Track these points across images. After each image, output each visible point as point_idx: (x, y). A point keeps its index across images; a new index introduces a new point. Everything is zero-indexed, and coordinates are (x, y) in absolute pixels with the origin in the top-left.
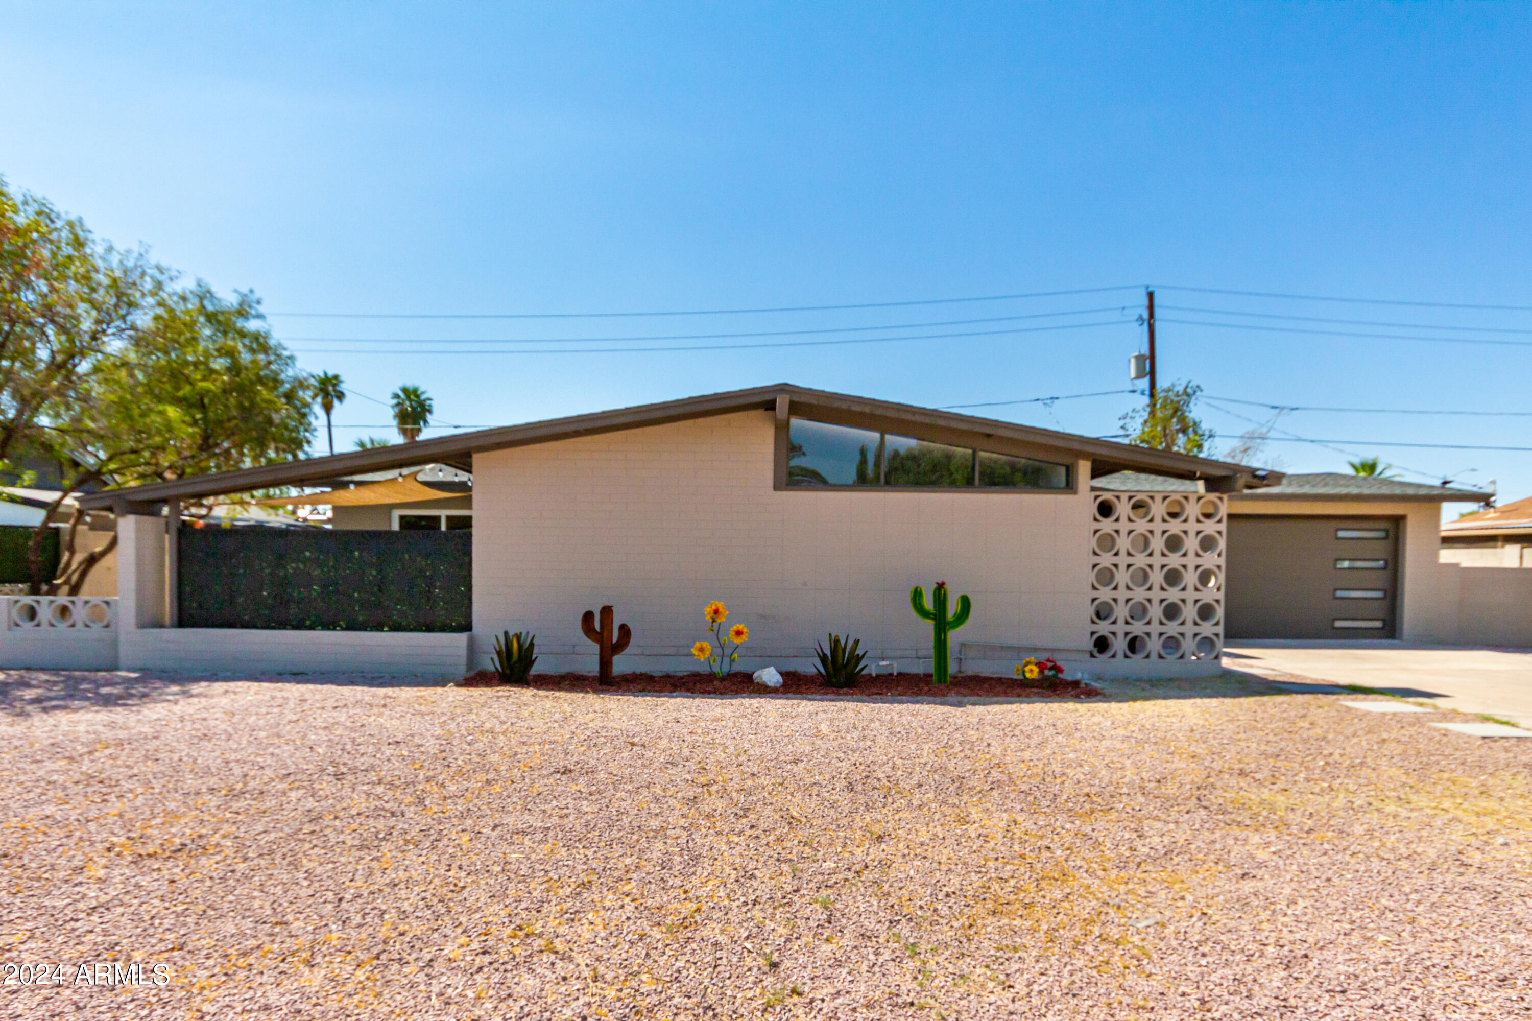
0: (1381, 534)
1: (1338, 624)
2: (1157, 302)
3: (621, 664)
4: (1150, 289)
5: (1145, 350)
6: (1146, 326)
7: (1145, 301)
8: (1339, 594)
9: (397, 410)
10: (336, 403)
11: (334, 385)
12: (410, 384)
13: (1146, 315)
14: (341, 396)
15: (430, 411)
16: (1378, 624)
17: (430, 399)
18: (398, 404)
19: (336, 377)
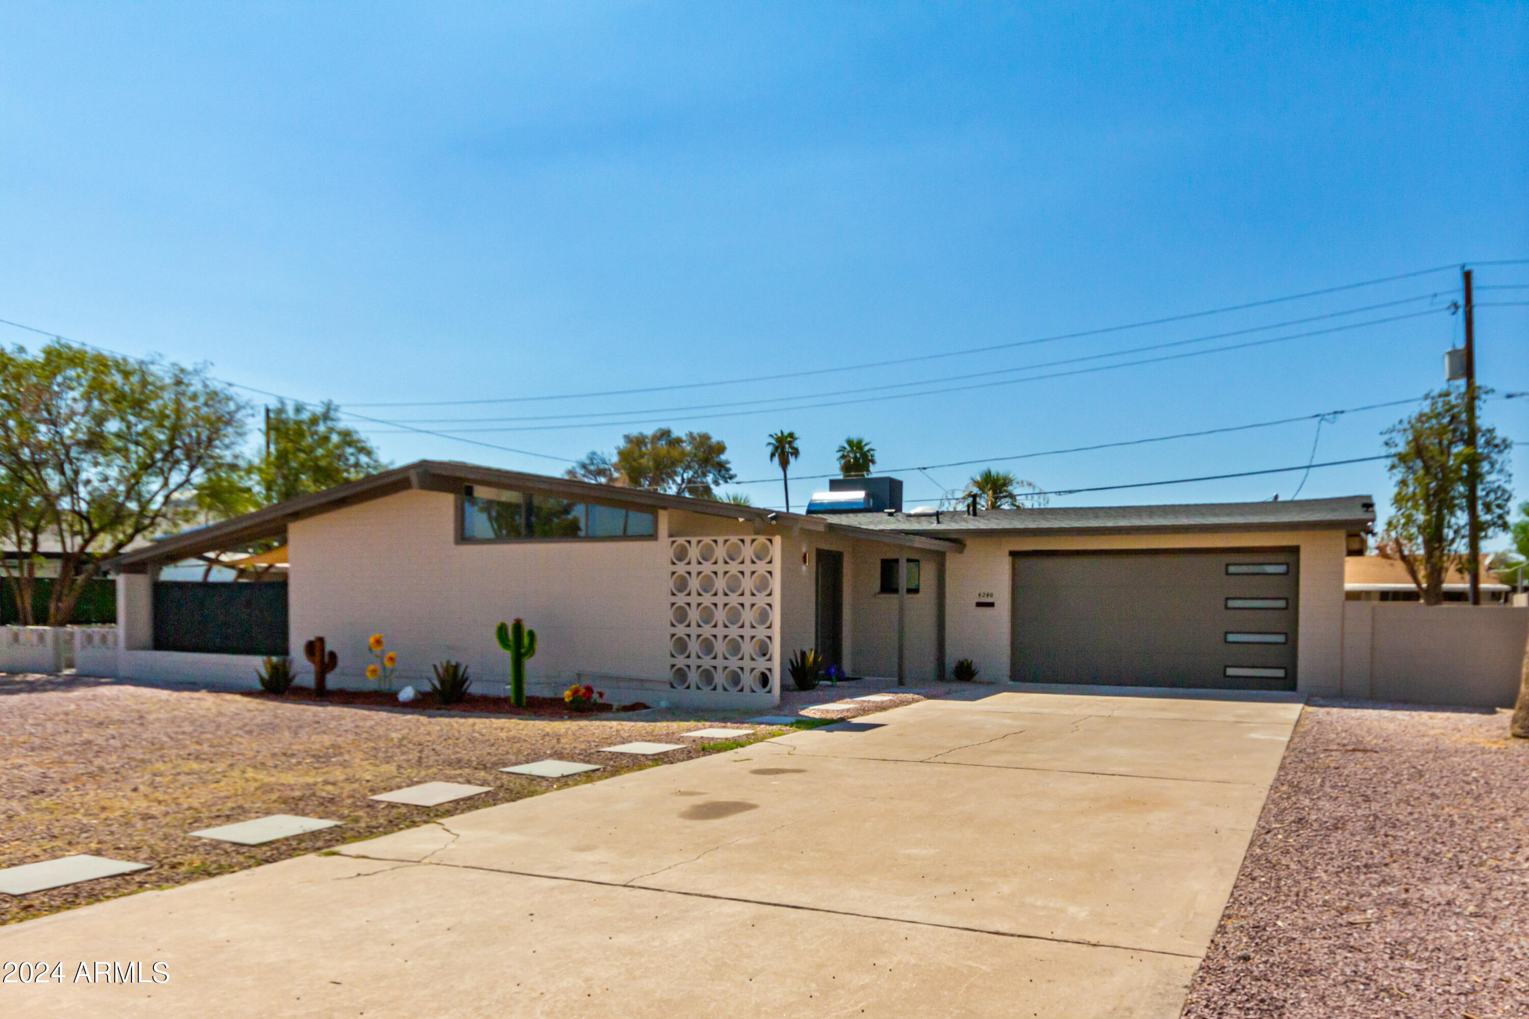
0: (1282, 569)
1: (1231, 672)
2: (1476, 282)
3: (333, 681)
4: (1467, 268)
5: (1461, 345)
6: (1461, 311)
7: (1460, 283)
8: (1231, 638)
9: (843, 461)
10: (792, 459)
11: (790, 443)
12: (855, 437)
13: (1461, 302)
14: (796, 453)
15: (873, 462)
16: (1280, 673)
17: (873, 450)
18: (843, 457)
19: (791, 435)
